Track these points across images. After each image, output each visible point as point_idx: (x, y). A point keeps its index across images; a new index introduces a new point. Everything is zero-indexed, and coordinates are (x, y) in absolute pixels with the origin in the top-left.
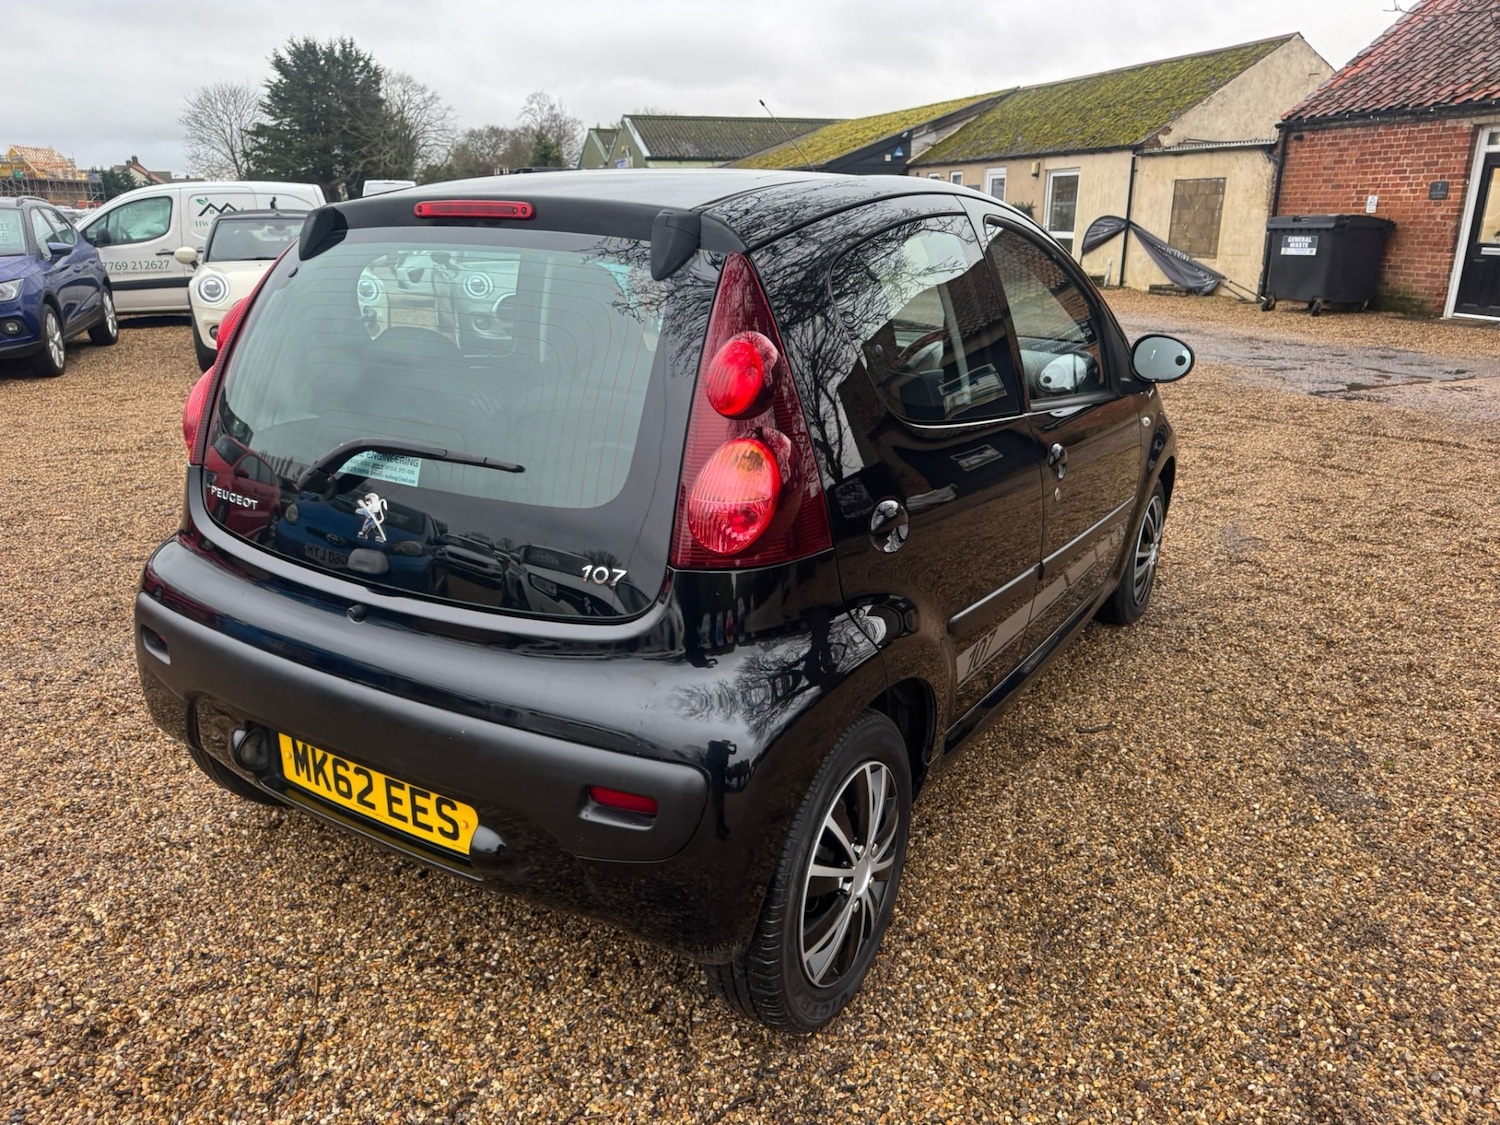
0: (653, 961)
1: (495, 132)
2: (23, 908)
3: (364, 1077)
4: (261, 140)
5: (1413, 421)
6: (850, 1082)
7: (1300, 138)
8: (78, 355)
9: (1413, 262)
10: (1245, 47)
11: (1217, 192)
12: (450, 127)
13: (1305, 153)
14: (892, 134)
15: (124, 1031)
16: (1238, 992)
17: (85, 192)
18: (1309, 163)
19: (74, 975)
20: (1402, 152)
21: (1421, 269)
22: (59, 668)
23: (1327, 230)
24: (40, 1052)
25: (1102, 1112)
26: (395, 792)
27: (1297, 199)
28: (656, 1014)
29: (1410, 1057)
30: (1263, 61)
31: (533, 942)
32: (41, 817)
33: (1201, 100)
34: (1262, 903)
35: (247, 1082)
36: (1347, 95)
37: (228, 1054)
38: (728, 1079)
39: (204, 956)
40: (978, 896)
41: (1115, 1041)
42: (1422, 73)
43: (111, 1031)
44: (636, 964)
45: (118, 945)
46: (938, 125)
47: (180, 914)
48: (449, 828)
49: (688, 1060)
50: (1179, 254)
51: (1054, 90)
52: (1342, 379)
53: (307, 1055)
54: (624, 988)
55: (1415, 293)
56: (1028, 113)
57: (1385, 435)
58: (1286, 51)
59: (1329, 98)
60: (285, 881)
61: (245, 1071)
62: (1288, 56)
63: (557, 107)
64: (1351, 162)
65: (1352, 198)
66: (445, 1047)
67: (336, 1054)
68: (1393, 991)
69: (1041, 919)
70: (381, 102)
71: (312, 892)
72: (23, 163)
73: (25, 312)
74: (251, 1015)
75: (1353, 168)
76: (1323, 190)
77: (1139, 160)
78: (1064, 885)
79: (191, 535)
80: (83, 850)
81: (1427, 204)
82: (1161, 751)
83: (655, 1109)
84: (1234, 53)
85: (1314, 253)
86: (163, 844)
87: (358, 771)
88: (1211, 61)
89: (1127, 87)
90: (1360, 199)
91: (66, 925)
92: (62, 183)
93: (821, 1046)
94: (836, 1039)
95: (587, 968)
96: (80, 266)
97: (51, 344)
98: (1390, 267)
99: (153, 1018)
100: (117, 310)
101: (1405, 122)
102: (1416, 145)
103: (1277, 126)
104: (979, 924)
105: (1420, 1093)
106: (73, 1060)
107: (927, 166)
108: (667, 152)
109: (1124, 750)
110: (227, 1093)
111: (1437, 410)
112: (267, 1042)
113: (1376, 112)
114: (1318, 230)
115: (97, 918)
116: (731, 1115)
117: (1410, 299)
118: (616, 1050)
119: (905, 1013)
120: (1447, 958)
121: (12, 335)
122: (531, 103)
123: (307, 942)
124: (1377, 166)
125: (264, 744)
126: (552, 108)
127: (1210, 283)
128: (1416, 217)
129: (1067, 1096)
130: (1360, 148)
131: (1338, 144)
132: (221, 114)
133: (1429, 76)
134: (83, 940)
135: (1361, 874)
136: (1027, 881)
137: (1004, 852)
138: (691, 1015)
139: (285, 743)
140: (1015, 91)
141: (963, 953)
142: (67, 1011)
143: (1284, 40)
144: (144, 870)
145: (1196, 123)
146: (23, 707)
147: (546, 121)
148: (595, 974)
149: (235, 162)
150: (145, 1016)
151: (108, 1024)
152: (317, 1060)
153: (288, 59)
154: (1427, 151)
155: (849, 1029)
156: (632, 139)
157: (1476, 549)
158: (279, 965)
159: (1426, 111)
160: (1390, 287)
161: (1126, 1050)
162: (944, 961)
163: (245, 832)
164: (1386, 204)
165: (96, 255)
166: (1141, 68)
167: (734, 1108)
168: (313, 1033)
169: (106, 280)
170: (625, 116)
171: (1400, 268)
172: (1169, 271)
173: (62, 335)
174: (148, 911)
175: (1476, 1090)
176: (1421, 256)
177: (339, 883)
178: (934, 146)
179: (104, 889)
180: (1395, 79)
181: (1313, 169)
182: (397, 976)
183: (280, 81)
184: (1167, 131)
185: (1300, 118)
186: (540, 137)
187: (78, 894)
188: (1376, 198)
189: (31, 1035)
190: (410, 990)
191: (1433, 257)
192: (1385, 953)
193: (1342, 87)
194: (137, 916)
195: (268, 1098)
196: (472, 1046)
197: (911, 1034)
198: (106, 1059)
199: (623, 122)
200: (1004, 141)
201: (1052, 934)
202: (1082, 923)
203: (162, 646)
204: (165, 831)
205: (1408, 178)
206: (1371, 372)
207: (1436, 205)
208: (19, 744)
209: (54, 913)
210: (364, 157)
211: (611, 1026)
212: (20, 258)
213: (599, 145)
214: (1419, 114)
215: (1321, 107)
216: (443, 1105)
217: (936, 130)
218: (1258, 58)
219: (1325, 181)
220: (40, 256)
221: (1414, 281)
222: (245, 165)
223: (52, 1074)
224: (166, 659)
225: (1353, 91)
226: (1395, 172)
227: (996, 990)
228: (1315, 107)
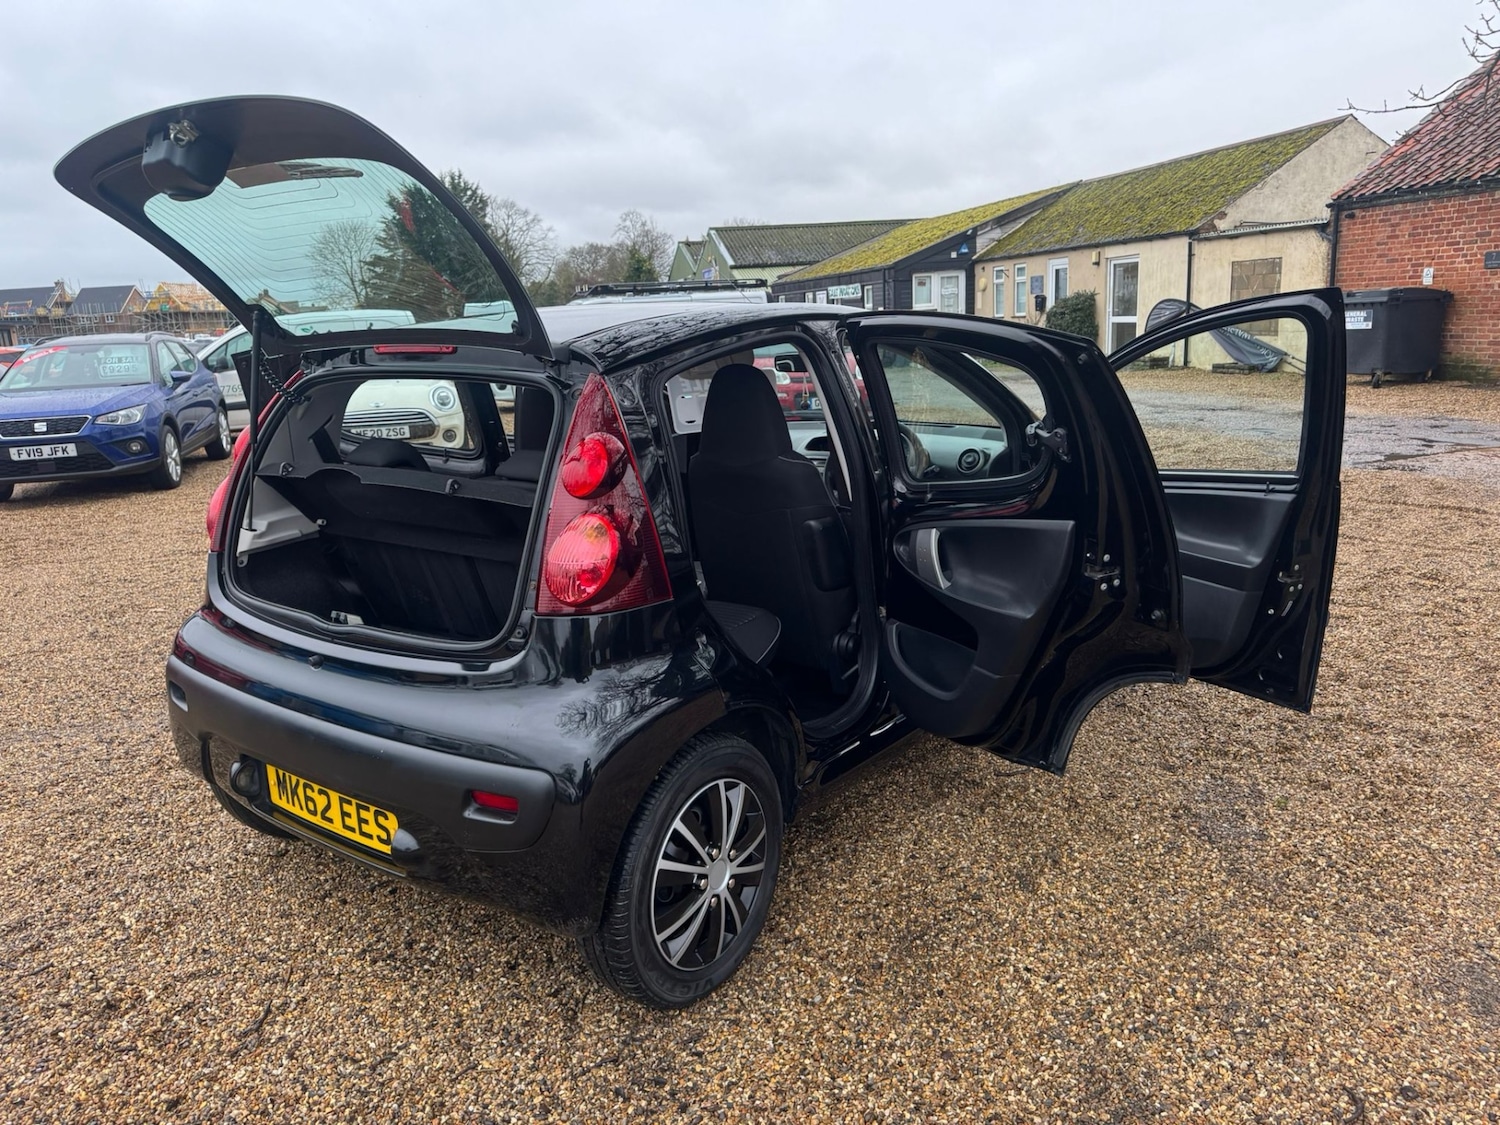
0: (564, 957)
1: (595, 249)
2: (71, 915)
3: (311, 1039)
4: (377, 269)
5: (1440, 488)
6: (700, 1049)
7: (1352, 216)
8: (194, 468)
9: (1474, 330)
10: (1299, 131)
11: (1273, 272)
12: (551, 247)
13: (1357, 229)
14: (958, 232)
15: (134, 1007)
16: (1059, 986)
17: (223, 321)
18: (1363, 240)
19: (102, 964)
20: (1454, 225)
21: (1482, 337)
22: (132, 733)
23: (1381, 303)
24: (67, 1019)
25: (905, 1074)
26: (347, 808)
27: (1353, 275)
28: (555, 997)
29: (1194, 1038)
30: (1316, 144)
31: (471, 943)
32: (97, 847)
33: (1255, 184)
34: (1113, 916)
35: (220, 1043)
36: (1396, 173)
37: (210, 1023)
38: (599, 1045)
39: (204, 951)
40: (858, 909)
41: (938, 1022)
42: (1470, 148)
43: (124, 1007)
44: (550, 960)
45: (140, 942)
46: (1001, 221)
47: (193, 921)
48: (384, 836)
49: (572, 1031)
50: (1240, 333)
51: (1115, 182)
52: (1382, 449)
53: (268, 1024)
54: (535, 977)
55: (1478, 361)
56: (1090, 204)
57: (1404, 503)
58: (1339, 133)
59: (1378, 176)
60: (281, 896)
61: (220, 1035)
62: (1342, 137)
63: (648, 223)
64: (1404, 236)
65: (1408, 271)
66: (380, 1020)
67: (293, 1024)
68: (1203, 988)
69: (907, 927)
70: (488, 226)
71: (300, 905)
72: (170, 298)
73: (148, 433)
74: (233, 995)
75: (1408, 242)
76: (1378, 264)
77: (1196, 245)
78: (937, 900)
79: (209, 609)
80: (125, 873)
81: (1483, 274)
82: (1068, 793)
83: (533, 1066)
84: (1288, 137)
85: (1370, 327)
86: (188, 868)
87: (321, 792)
88: (1266, 146)
89: (1184, 175)
90: (1416, 271)
91: (102, 929)
92: (203, 314)
93: (685, 1022)
94: (698, 1017)
95: (508, 962)
96: (199, 390)
97: (169, 460)
98: (1451, 336)
99: (157, 997)
100: (232, 428)
101: (1454, 196)
102: (1467, 217)
103: (1328, 206)
104: (850, 931)
105: (1193, 1066)
106: (91, 1024)
107: (993, 260)
108: (751, 259)
109: (1033, 790)
110: (203, 1051)
111: (1470, 477)
112: (242, 1015)
113: (1425, 188)
114: (1372, 304)
115: (127, 924)
116: (594, 1071)
117: (1474, 368)
118: (515, 1023)
119: (763, 998)
120: (1265, 961)
121: (135, 454)
122: (625, 220)
123: (288, 942)
124: (1430, 239)
125: (256, 774)
126: (644, 224)
127: (1273, 361)
128: (1473, 287)
129: (880, 1062)
130: (1411, 223)
131: (1389, 220)
132: (342, 247)
133: (1477, 150)
134: (113, 939)
135: (1213, 894)
136: (906, 897)
137: (892, 874)
138: (585, 998)
139: (271, 771)
140: (1078, 185)
141: (829, 952)
142: (92, 990)
143: (1338, 122)
144: (171, 887)
145: (1252, 206)
146: (97, 764)
147: (638, 236)
148: (513, 968)
149: (355, 291)
150: (151, 995)
151: (121, 1000)
152: (277, 1028)
153: (401, 198)
154: (1479, 222)
155: (711, 1010)
156: (718, 250)
157: (1451, 608)
158: (263, 958)
159: (1474, 184)
160: (1453, 356)
161: (945, 1028)
162: (809, 960)
163: (256, 859)
164: (1442, 276)
165: (214, 381)
166: (1199, 156)
167: (599, 1066)
168: (278, 1009)
169: (222, 402)
170: (711, 229)
171: (1462, 337)
172: (1231, 349)
173: (180, 451)
174: (167, 918)
175: (1244, 1064)
176: (1481, 325)
177: (323, 899)
178: (999, 241)
179: (136, 902)
180: (1444, 155)
181: (1366, 245)
182: (354, 967)
183: (394, 218)
184: (1223, 215)
185: (1350, 197)
186: (633, 252)
187: (116, 905)
188: (1432, 270)
189: (62, 1006)
190: (362, 978)
191: (1494, 325)
192: (1210, 957)
193: (1391, 165)
194: (157, 921)
195: (234, 1054)
196: (402, 1019)
197: (763, 1015)
198: (114, 1023)
199: (709, 235)
200: (1065, 233)
201: (912, 941)
202: (942, 931)
203: (183, 698)
204: (193, 859)
205: (1463, 249)
206: (1415, 442)
207: (1493, 274)
208: (89, 792)
209: (94, 919)
210: (469, 281)
211: (516, 1006)
212: (145, 386)
213: (688, 256)
214: (1468, 187)
215: (1371, 186)
216: (368, 1061)
217: (1000, 226)
218: (1312, 141)
219: (1380, 256)
220: (164, 384)
221: (1477, 350)
222: (363, 293)
223: (72, 1035)
224: (184, 707)
225: (1403, 168)
226: (1449, 244)
227: (847, 982)
228: (1365, 186)
